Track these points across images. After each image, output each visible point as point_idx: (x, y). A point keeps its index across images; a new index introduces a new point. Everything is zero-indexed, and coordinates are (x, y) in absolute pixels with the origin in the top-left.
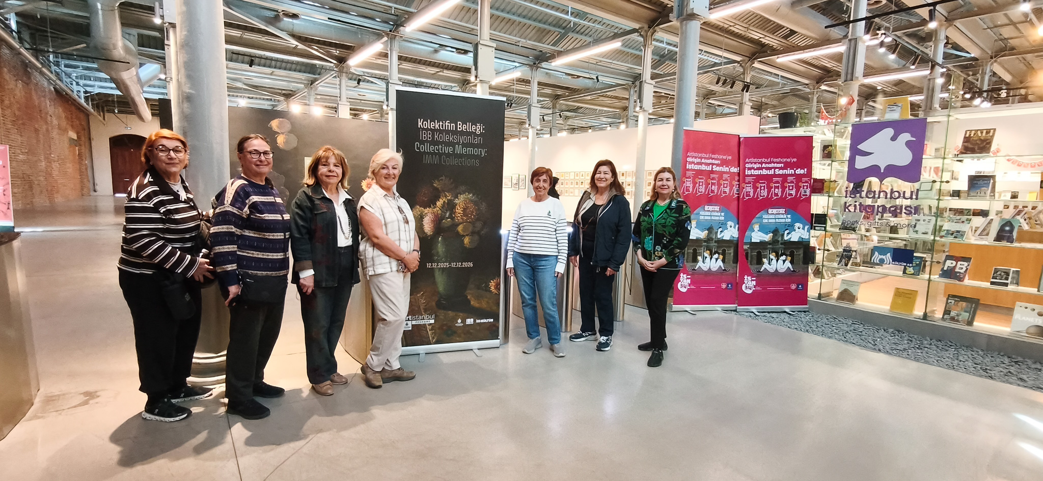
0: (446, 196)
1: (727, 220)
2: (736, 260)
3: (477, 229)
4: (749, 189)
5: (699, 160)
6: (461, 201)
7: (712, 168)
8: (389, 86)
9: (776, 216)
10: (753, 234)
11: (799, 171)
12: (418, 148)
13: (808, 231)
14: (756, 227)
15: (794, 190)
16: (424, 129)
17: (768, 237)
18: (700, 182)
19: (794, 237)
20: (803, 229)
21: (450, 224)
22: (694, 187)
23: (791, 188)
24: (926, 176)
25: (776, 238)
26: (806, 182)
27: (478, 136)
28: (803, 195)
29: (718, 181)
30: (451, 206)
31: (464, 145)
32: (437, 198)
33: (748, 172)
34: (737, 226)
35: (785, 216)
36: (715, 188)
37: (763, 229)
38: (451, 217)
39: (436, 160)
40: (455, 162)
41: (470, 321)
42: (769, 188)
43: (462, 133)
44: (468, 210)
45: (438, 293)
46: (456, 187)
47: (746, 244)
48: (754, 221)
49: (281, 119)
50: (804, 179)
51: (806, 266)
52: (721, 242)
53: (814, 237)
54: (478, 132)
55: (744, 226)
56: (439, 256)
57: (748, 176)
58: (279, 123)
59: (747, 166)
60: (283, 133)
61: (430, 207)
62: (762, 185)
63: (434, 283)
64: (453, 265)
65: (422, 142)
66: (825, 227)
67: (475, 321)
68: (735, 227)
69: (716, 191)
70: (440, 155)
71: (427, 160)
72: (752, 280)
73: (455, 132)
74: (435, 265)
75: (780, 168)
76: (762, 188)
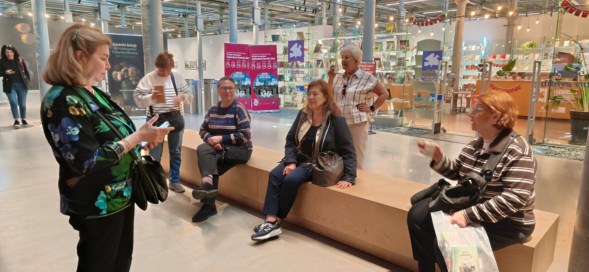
0: (125, 68)
1: (245, 77)
4: (253, 65)
5: (232, 55)
6: (130, 70)
7: (238, 58)
9: (265, 76)
10: (256, 83)
11: (272, 59)
12: (113, 52)
13: (277, 81)
14: (257, 80)
16: (115, 46)
17: (262, 84)
18: (233, 63)
19: (272, 84)
20: (275, 80)
21: (127, 77)
23: (270, 65)
25: (265, 84)
26: (275, 63)
28: (275, 68)
29: (241, 63)
30: (127, 71)
31: (130, 51)
32: (122, 68)
33: (253, 59)
34: (250, 80)
35: (268, 76)
36: (240, 65)
37: (260, 81)
39: (120, 56)
40: (127, 57)
43: (129, 47)
44: (133, 73)
45: (124, 99)
46: (128, 65)
47: (254, 87)
48: (256, 77)
49: (23, 24)
52: (244, 86)
54: (135, 47)
55: (253, 80)
56: (124, 87)
59: (252, 56)
60: (25, 33)
61: (119, 71)
62: (258, 64)
63: (123, 96)
65: (115, 50)
68: (249, 80)
70: (122, 54)
71: (117, 56)
72: (257, 101)
73: (126, 47)
74: (122, 90)
75: (265, 57)
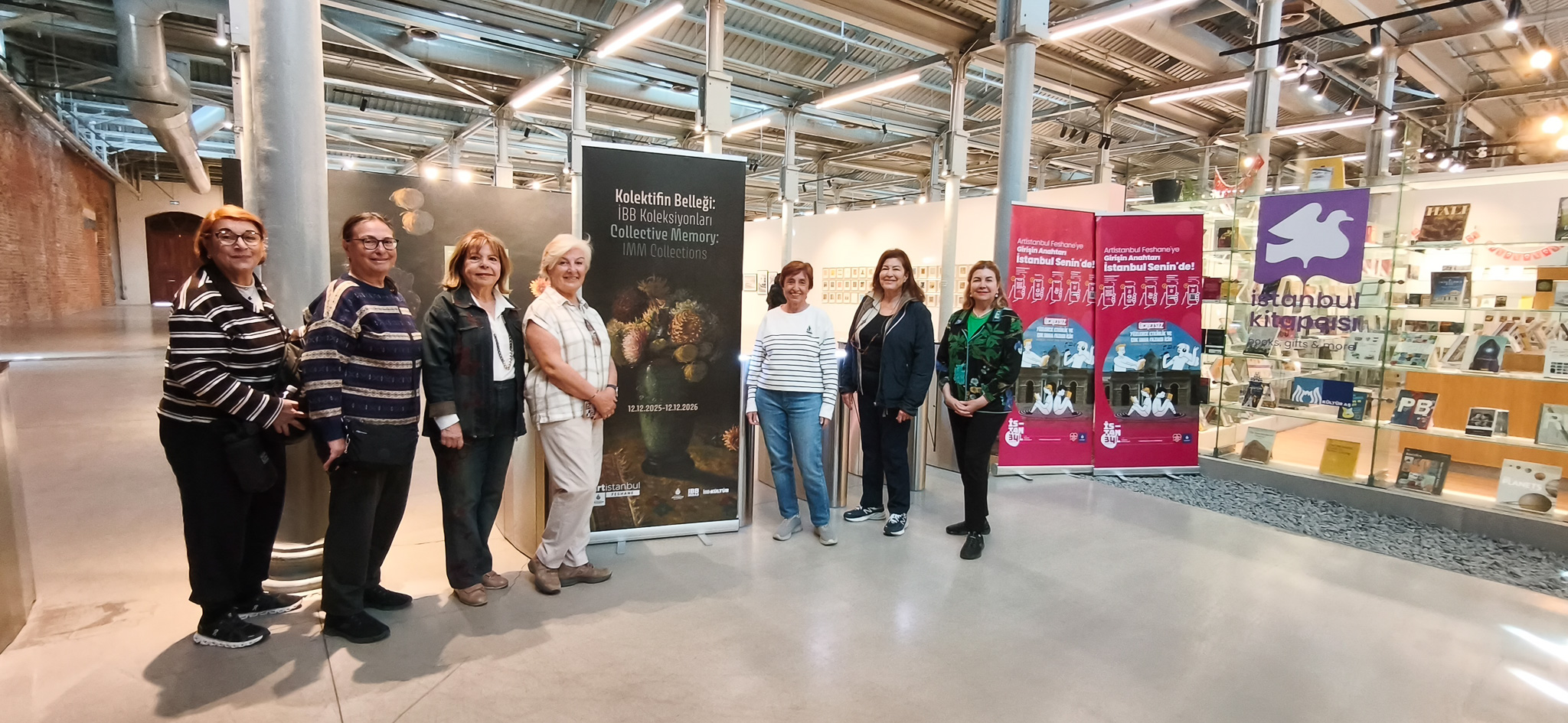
0: (657, 305)
1: (1077, 338)
2: (1091, 399)
3: (704, 354)
4: (1109, 293)
5: (1035, 250)
6: (680, 312)
7: (1055, 262)
8: (573, 139)
9: (1149, 333)
10: (1116, 360)
11: (1183, 267)
12: (616, 233)
13: (1198, 355)
14: (1121, 350)
15: (1177, 294)
16: (624, 204)
17: (1138, 365)
18: (1036, 283)
19: (1178, 364)
20: (1191, 352)
21: (663, 346)
22: (1027, 291)
23: (1172, 291)
24: (1370, 273)
26: (1194, 282)
27: (705, 214)
28: (1190, 302)
29: (1064, 282)
30: (664, 319)
31: (684, 228)
32: (644, 307)
33: (1107, 268)
34: (1092, 348)
35: (1164, 334)
36: (1059, 291)
37: (1131, 352)
38: (664, 336)
39: (642, 251)
40: (671, 253)
41: (693, 492)
42: (1140, 292)
43: (682, 210)
44: (691, 326)
45: (646, 449)
46: (672, 292)
47: (1106, 374)
48: (1118, 340)
49: (409, 189)
50: (1191, 278)
51: (1194, 407)
52: (1069, 372)
53: (1207, 365)
54: (705, 209)
55: (1103, 347)
56: (647, 394)
57: (1109, 273)
58: (405, 195)
59: (1107, 258)
60: (411, 211)
61: (633, 321)
62: (1129, 286)
63: (640, 434)
64: (668, 408)
65: (622, 224)
66: (1223, 350)
67: (701, 492)
68: (1089, 350)
69: (1060, 297)
70: (648, 242)
71: (629, 250)
72: (1116, 429)
73: (671, 209)
74: (640, 408)
75: (1155, 262)
76: (1129, 292)
